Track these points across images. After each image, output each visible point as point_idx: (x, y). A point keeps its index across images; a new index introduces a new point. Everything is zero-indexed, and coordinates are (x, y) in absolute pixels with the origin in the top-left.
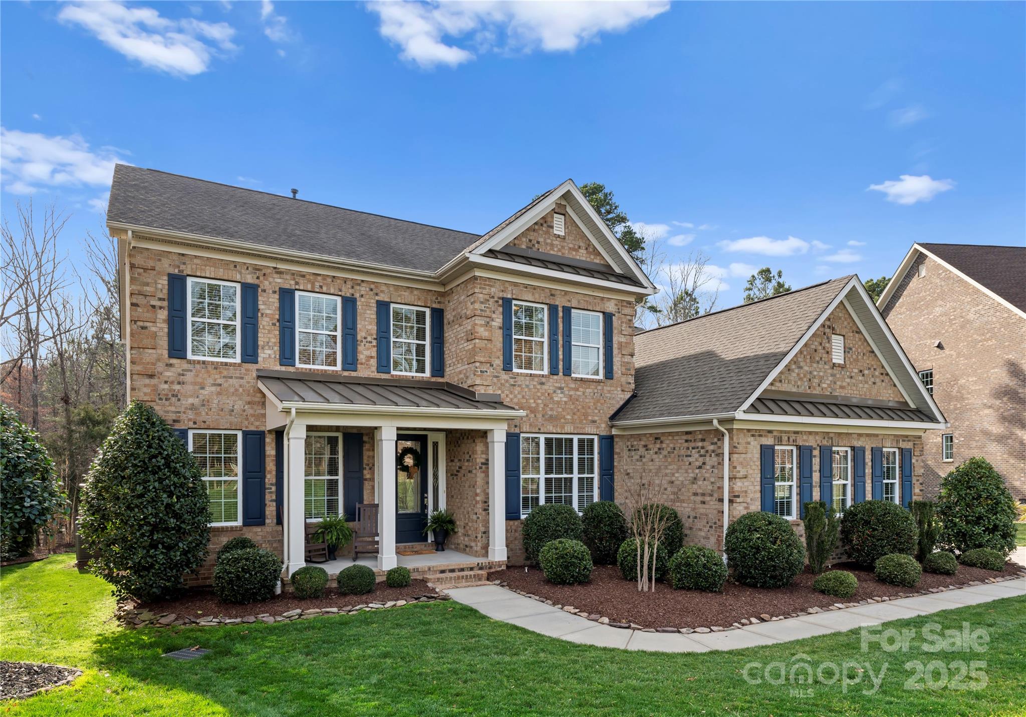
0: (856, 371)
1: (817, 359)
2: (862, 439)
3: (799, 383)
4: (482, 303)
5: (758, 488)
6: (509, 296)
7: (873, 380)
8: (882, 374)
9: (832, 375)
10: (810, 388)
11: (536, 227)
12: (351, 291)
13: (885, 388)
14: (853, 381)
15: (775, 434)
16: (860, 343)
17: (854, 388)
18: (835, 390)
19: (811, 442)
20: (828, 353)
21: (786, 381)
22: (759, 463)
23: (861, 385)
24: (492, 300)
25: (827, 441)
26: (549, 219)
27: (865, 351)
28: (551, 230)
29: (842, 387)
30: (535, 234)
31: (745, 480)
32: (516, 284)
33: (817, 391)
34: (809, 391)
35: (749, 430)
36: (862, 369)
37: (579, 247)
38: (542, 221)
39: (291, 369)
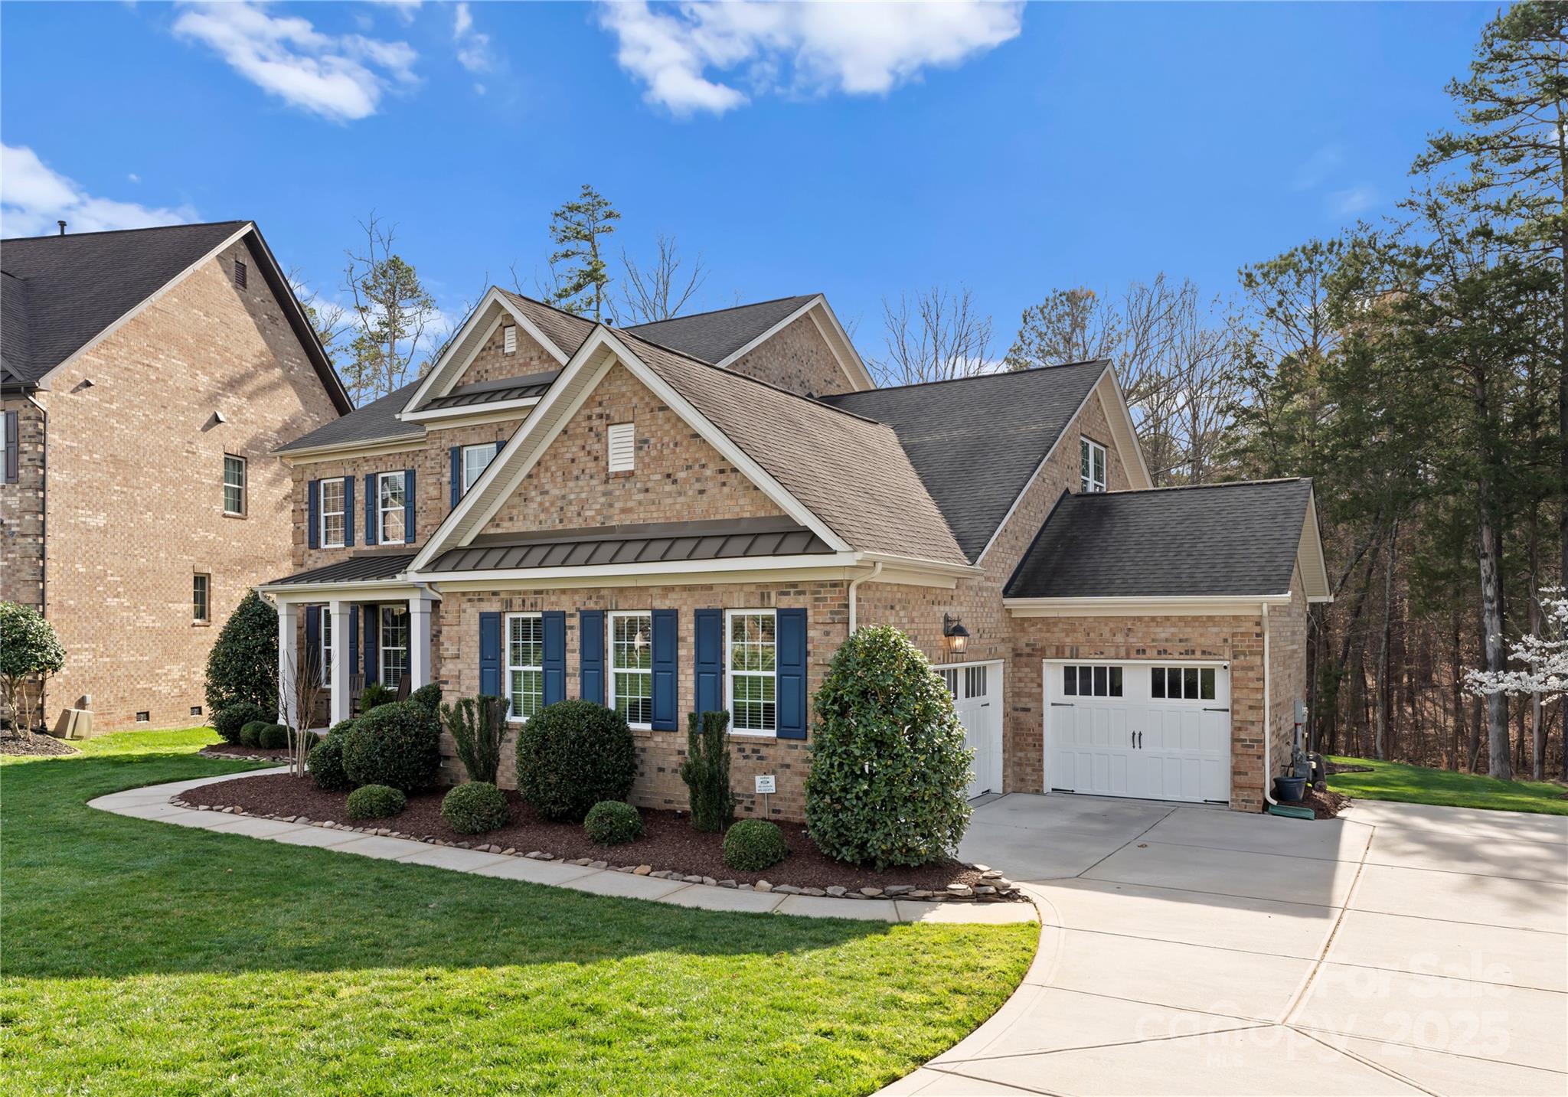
0: (658, 477)
1: (576, 473)
2: (672, 595)
3: (542, 517)
4: (432, 459)
5: (477, 672)
6: (458, 445)
7: (698, 486)
8: (722, 471)
9: (604, 494)
10: (561, 521)
11: (485, 353)
12: (412, 464)
13: (730, 497)
14: (651, 496)
15: (503, 596)
16: (667, 427)
17: (653, 508)
18: (610, 517)
19: (566, 605)
20: (596, 459)
21: (521, 517)
22: (477, 638)
23: (669, 501)
24: (443, 453)
25: (596, 603)
26: (497, 339)
27: (679, 438)
28: (500, 351)
29: (624, 511)
30: (483, 362)
31: (458, 661)
32: (463, 429)
33: (576, 524)
34: (560, 527)
35: (464, 594)
36: (671, 471)
37: (531, 359)
38: (489, 345)
39: (373, 548)
